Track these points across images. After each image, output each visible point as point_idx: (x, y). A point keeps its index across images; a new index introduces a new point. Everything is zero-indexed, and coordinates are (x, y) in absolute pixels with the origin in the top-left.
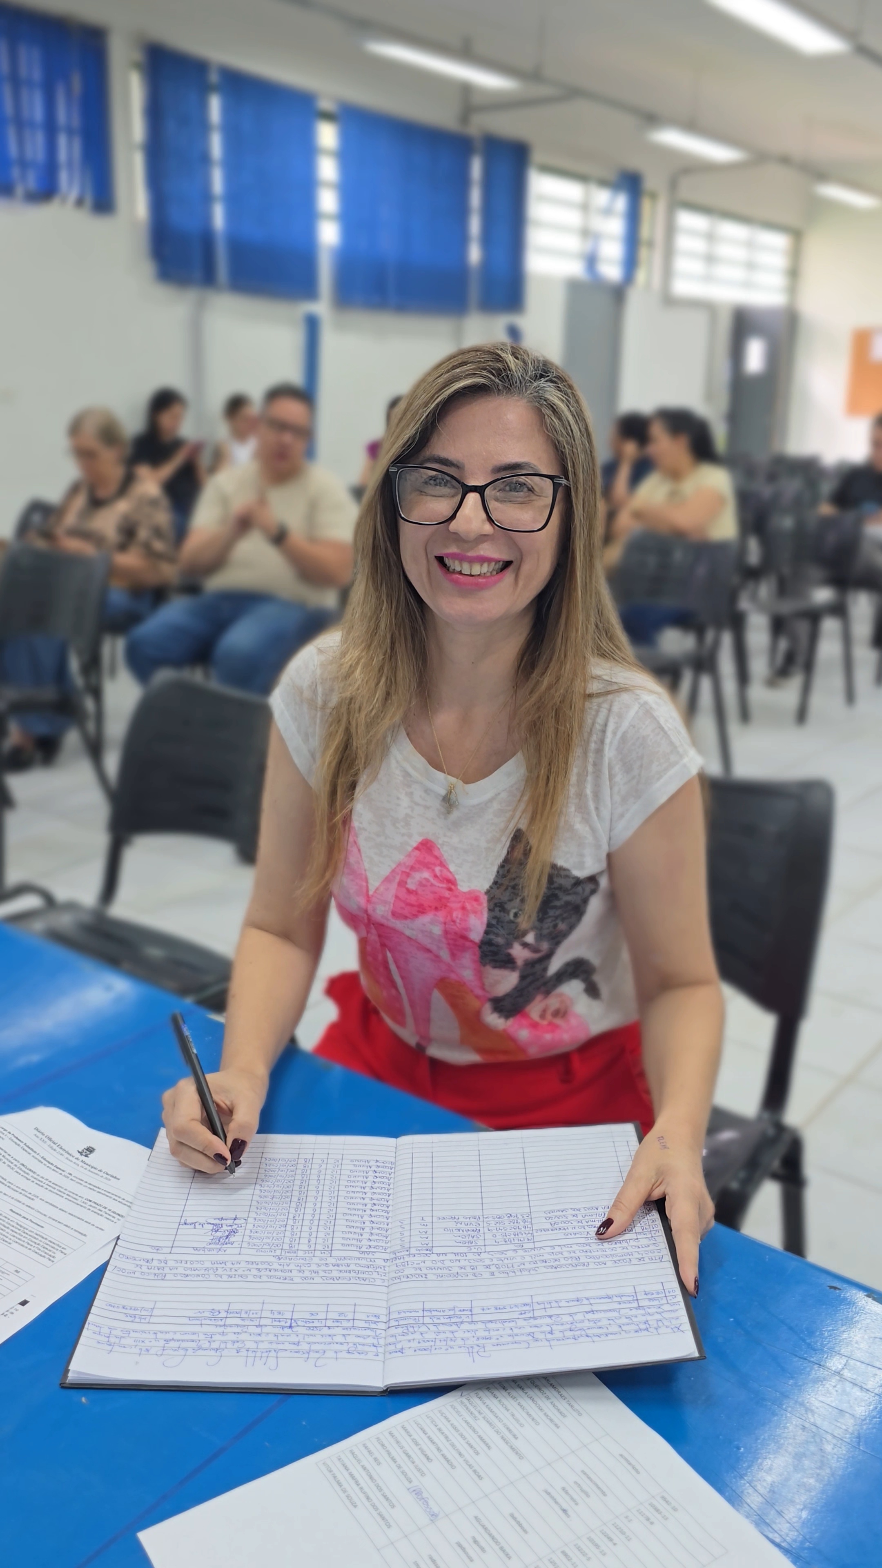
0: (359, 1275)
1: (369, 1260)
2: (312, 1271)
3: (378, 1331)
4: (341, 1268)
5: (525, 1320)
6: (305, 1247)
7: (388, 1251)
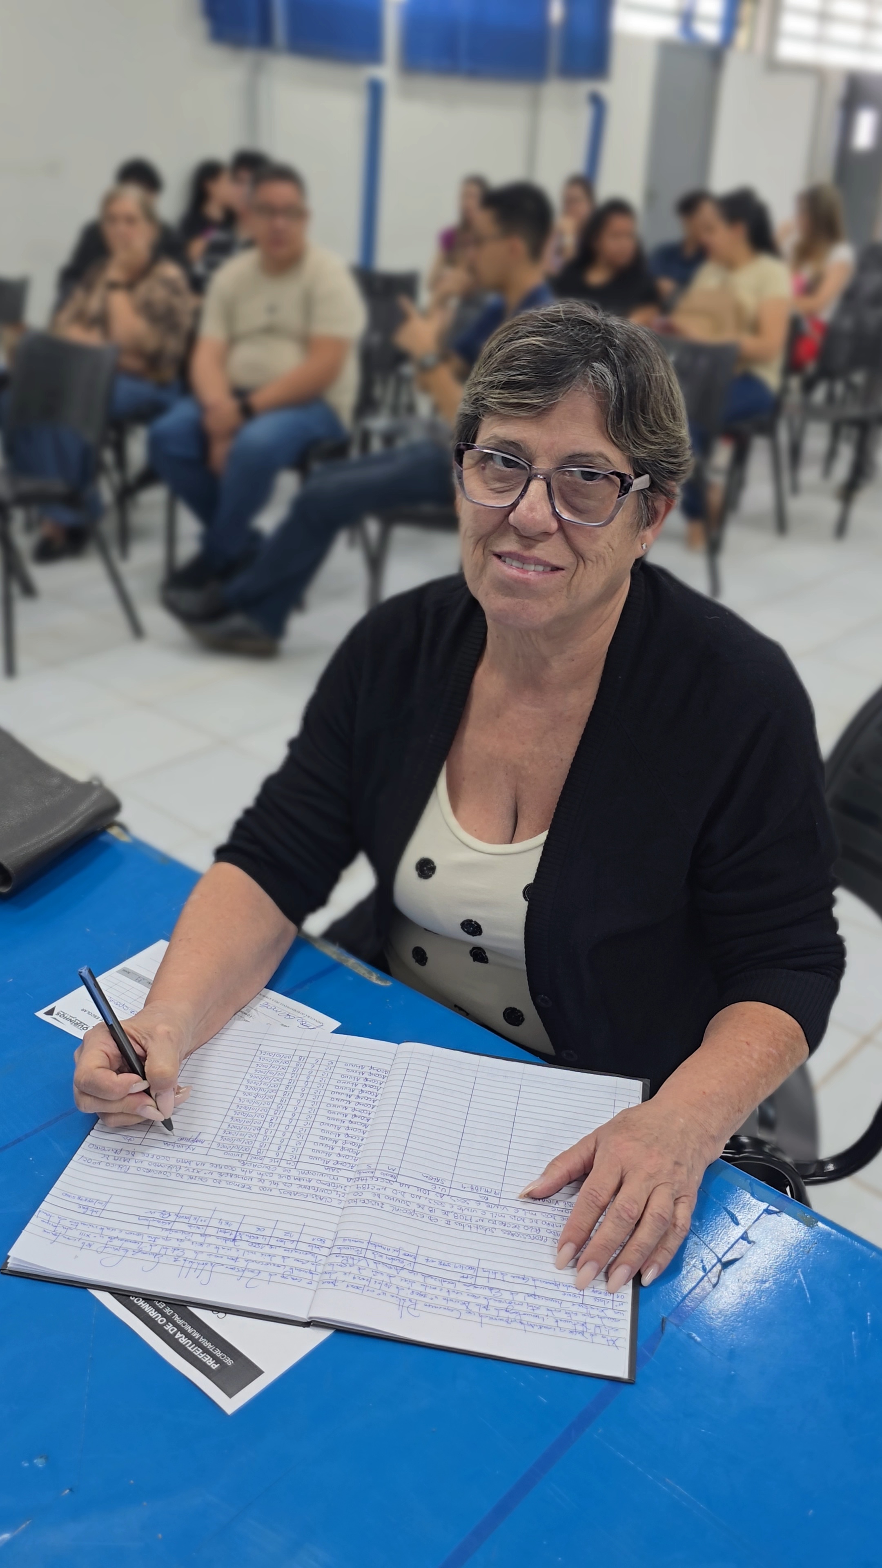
0: (318, 1193)
1: (332, 1177)
2: (272, 1182)
3: (319, 1257)
4: (302, 1183)
5: (465, 1285)
6: (272, 1154)
7: (354, 1169)
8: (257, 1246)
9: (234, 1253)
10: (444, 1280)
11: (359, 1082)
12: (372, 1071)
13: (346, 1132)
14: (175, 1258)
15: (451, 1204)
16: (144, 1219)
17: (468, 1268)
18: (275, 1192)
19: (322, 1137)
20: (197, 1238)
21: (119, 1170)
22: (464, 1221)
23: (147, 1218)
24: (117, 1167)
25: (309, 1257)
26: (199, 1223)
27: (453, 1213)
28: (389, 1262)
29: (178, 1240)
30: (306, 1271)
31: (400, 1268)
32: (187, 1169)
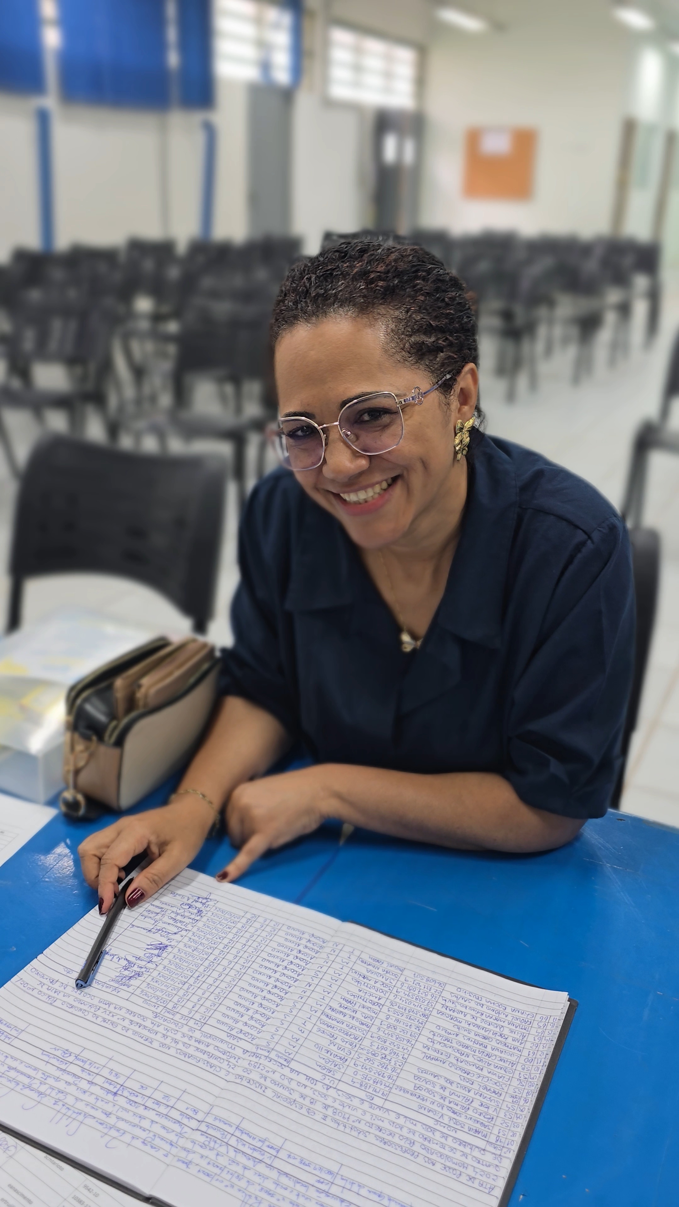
1: (230, 1046)
2: (174, 1040)
3: (186, 1129)
4: (201, 1046)
5: (317, 1191)
6: (185, 1011)
7: (254, 1042)
8: (133, 1104)
9: (109, 1108)
10: (298, 1181)
11: (291, 953)
12: (308, 944)
13: (260, 1001)
14: (56, 1101)
15: (334, 1098)
16: (46, 1055)
17: (327, 1172)
18: (172, 1051)
19: (237, 1002)
20: (84, 1085)
21: (47, 1001)
22: (341, 1119)
23: (49, 1054)
24: (46, 997)
25: (176, 1127)
26: (92, 1069)
27: (333, 1108)
28: (249, 1152)
29: (66, 1082)
30: (167, 1141)
31: (258, 1161)
32: (105, 1010)
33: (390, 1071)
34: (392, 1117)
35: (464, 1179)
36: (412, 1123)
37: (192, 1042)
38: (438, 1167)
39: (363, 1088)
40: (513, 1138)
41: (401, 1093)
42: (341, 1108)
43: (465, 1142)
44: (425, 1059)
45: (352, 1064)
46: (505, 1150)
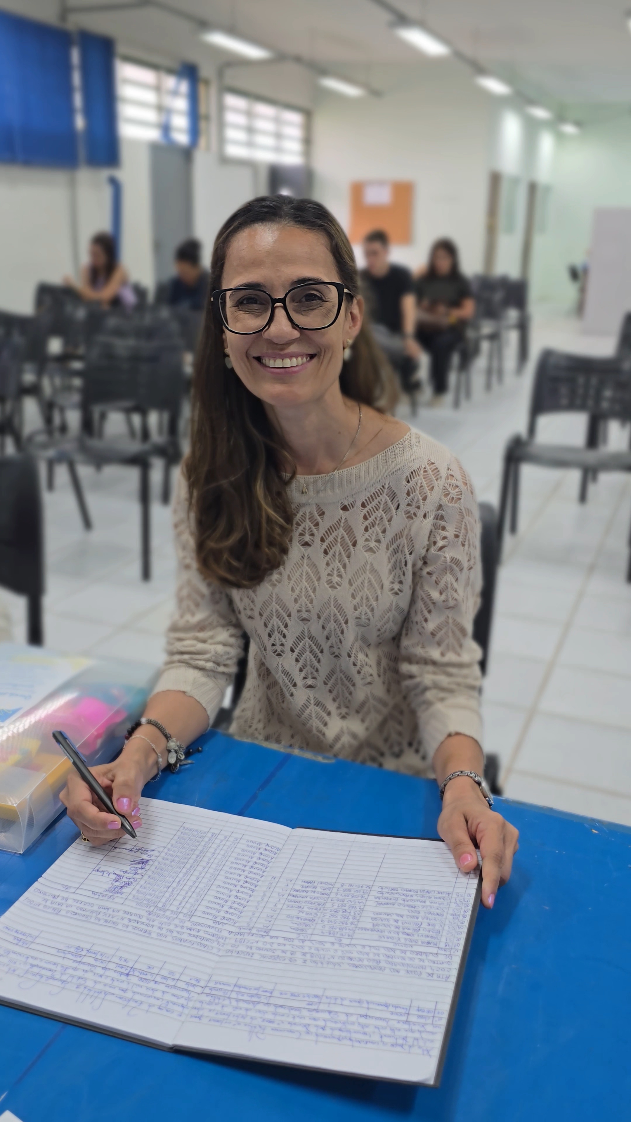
2: (169, 930)
3: (193, 994)
4: (192, 932)
5: (309, 1011)
6: (173, 908)
8: (145, 981)
9: (124, 986)
10: (292, 1008)
12: (267, 848)
13: (236, 894)
14: (78, 986)
15: (310, 947)
17: (314, 997)
18: (169, 939)
20: (99, 971)
22: (318, 959)
26: (104, 959)
27: (310, 954)
28: (248, 998)
30: (179, 1004)
31: (257, 1003)
33: (351, 920)
34: (359, 948)
35: (424, 975)
36: (376, 949)
37: (185, 930)
38: (402, 973)
39: (332, 935)
40: (458, 942)
41: (364, 931)
42: (316, 952)
43: (421, 952)
44: (378, 905)
45: (320, 921)
46: (453, 950)
